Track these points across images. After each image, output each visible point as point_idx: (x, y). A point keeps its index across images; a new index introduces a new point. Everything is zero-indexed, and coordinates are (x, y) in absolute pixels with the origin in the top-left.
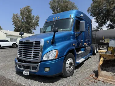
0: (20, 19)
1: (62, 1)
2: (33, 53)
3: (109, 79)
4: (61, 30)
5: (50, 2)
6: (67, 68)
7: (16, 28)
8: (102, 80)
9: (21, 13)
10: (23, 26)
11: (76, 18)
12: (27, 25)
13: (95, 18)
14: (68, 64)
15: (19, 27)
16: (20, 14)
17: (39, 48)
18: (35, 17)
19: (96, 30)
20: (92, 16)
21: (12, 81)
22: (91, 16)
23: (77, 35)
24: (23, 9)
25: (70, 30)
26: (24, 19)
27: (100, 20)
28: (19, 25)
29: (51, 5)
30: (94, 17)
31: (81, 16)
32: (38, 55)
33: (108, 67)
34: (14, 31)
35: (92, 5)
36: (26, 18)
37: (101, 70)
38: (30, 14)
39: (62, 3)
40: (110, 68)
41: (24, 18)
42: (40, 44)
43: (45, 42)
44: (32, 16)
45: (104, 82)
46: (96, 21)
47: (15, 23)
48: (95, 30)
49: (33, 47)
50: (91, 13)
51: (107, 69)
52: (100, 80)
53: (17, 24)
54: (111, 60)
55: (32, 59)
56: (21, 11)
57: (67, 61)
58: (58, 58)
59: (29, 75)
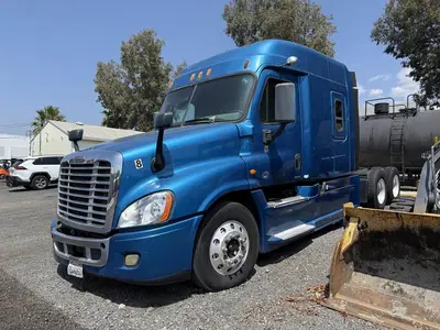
0: (123, 81)
1: (273, 4)
2: (91, 202)
3: (368, 306)
4: (213, 118)
5: (227, 9)
6: (216, 256)
7: (108, 114)
8: (342, 307)
9: (125, 59)
10: (133, 104)
11: (270, 72)
12: (145, 102)
13: (407, 59)
14: (220, 245)
15: (119, 111)
16: (120, 63)
17: (107, 187)
18: (175, 69)
19: (405, 112)
20: (395, 54)
21: (31, 294)
22: (391, 55)
23: (269, 138)
24: (130, 43)
25: (241, 120)
26: (134, 80)
27: (427, 70)
28: (119, 101)
29: (230, 21)
30: (401, 56)
31: (289, 65)
32: (104, 210)
33: (379, 260)
34: (104, 124)
35: (389, 8)
36: (144, 76)
37: (355, 270)
38: (155, 61)
39: (272, 8)
40: (387, 265)
41: (137, 76)
42: (109, 171)
43: (127, 164)
44: (162, 67)
45: (344, 314)
46: (412, 74)
47: (105, 97)
48: (402, 111)
49: (91, 182)
50: (389, 43)
51: (375, 265)
52: (335, 306)
53: (112, 99)
54: (386, 231)
55: (89, 224)
56: (123, 50)
57: (219, 231)
58: (170, 222)
59: (81, 276)
